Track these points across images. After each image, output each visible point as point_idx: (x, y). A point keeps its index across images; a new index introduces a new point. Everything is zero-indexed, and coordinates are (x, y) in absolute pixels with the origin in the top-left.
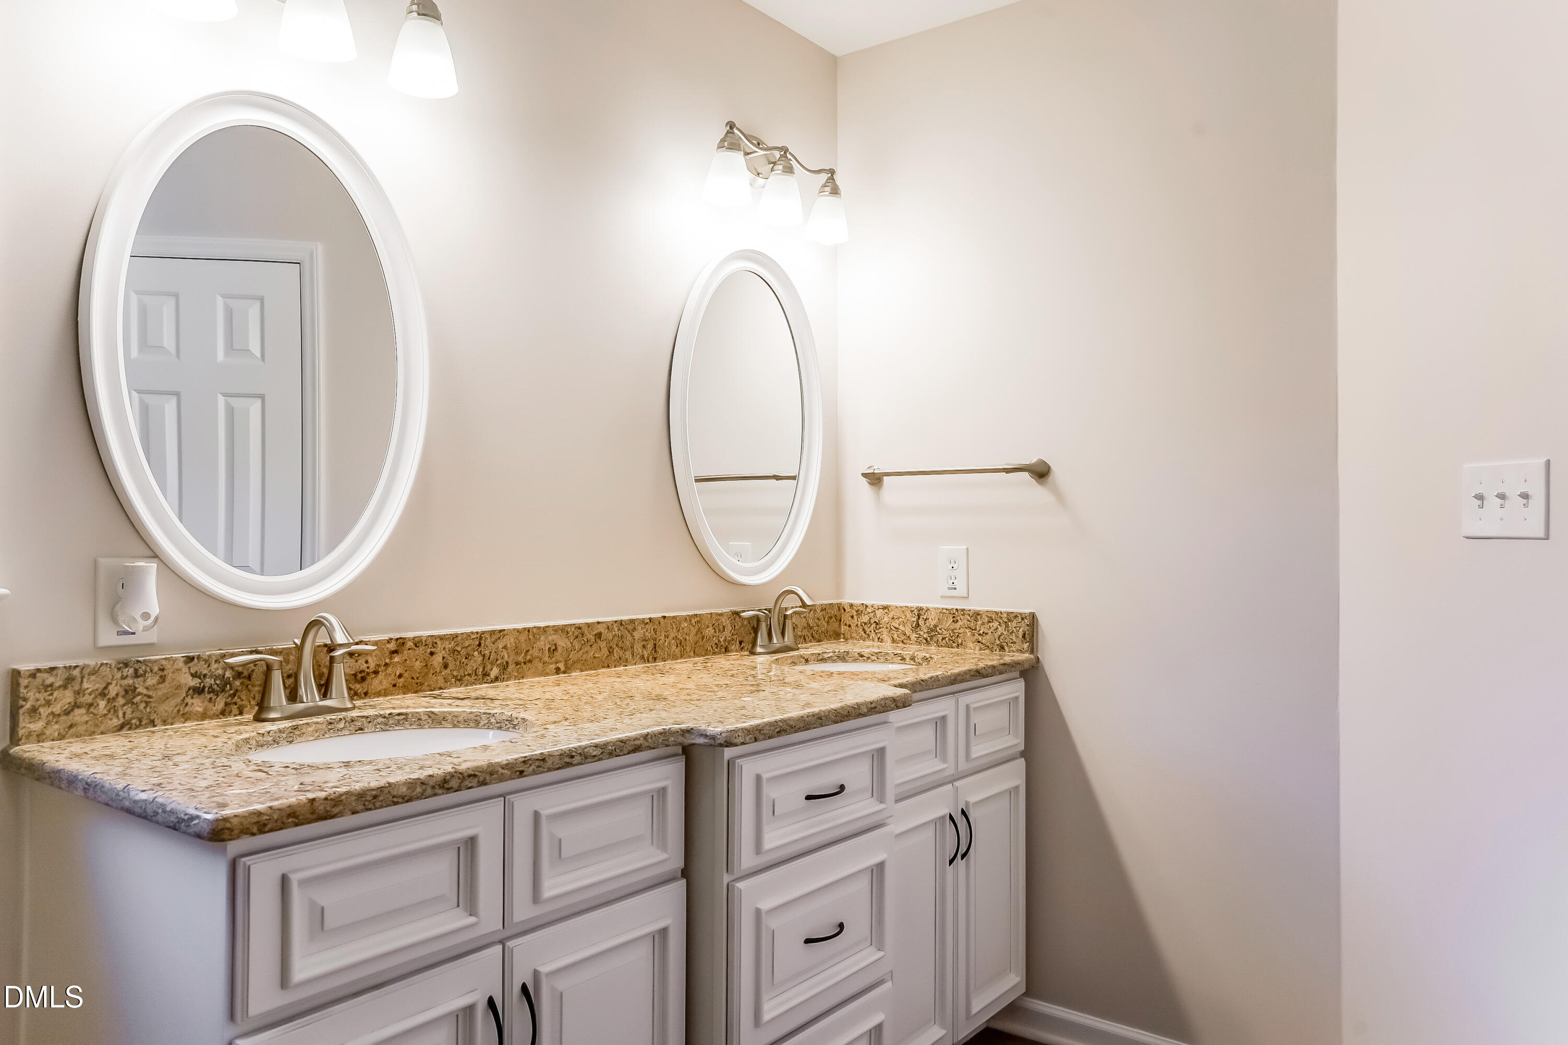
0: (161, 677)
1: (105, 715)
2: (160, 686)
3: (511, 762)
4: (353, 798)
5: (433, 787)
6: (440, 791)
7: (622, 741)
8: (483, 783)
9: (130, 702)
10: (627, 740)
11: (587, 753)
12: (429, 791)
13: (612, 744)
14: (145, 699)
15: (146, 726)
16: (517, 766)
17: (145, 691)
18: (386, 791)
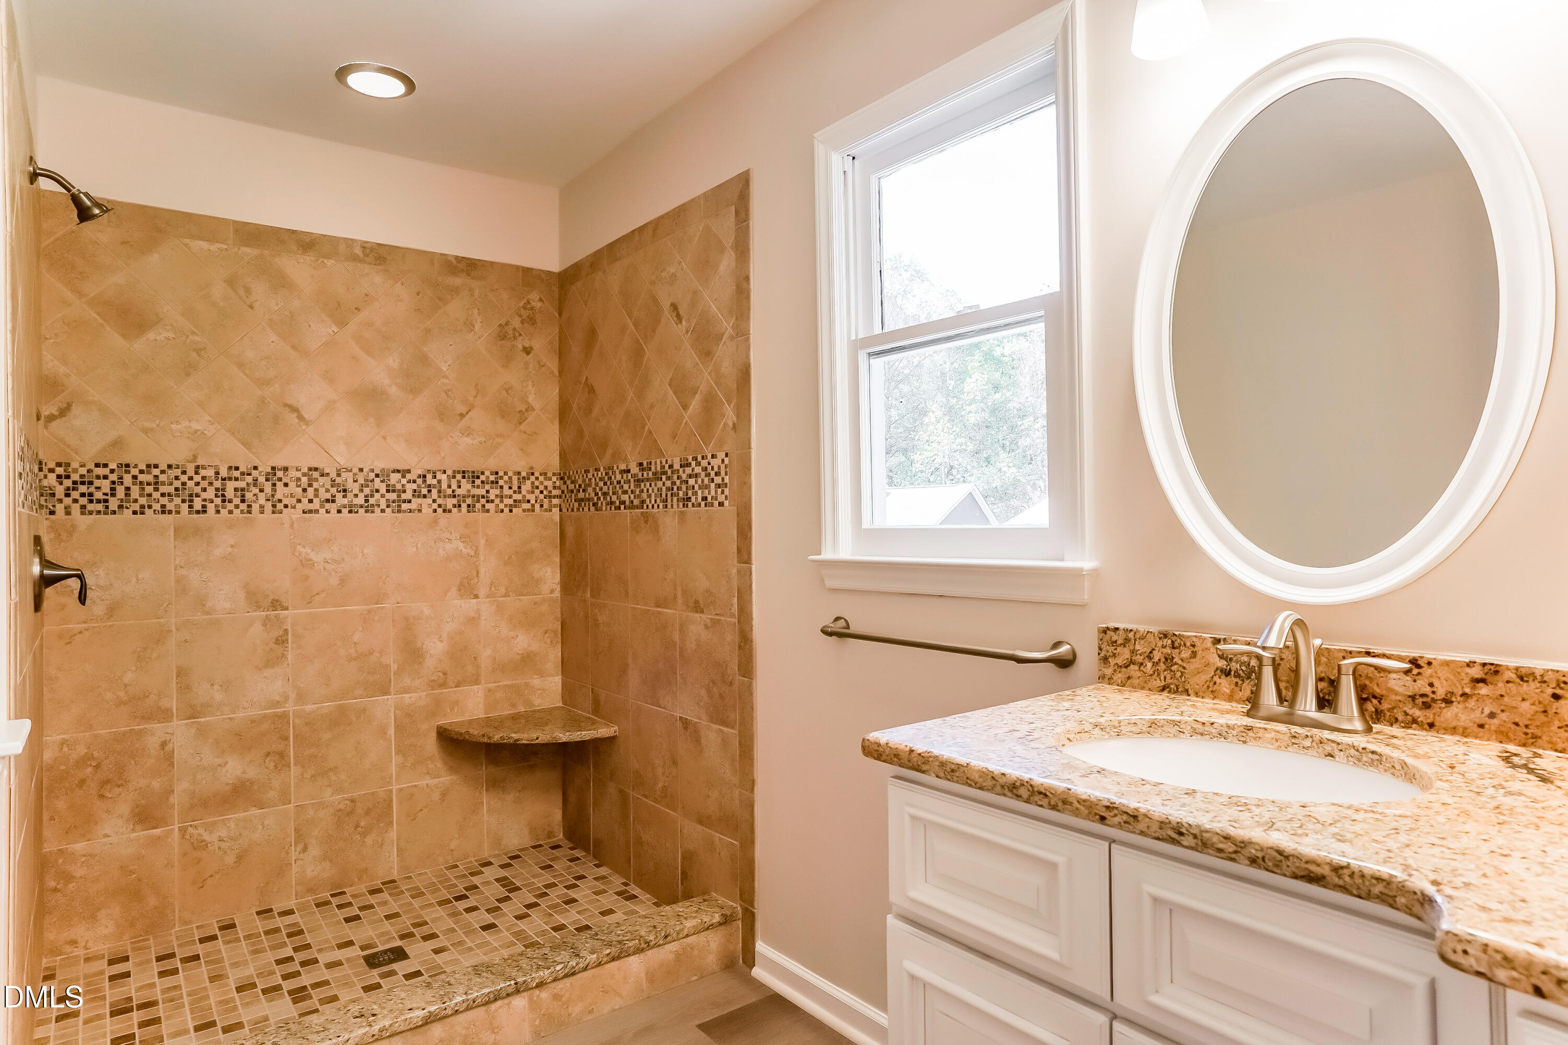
0: (1193, 652)
1: (1151, 675)
2: (1192, 660)
3: (1091, 800)
4: (937, 763)
5: (1002, 787)
6: (1009, 794)
7: (1280, 852)
8: (1054, 808)
9: (1168, 668)
10: (1293, 856)
11: (1208, 840)
12: (998, 788)
13: (1257, 847)
14: (1181, 669)
15: (1182, 693)
16: (1098, 807)
17: (1180, 662)
18: (962, 769)
